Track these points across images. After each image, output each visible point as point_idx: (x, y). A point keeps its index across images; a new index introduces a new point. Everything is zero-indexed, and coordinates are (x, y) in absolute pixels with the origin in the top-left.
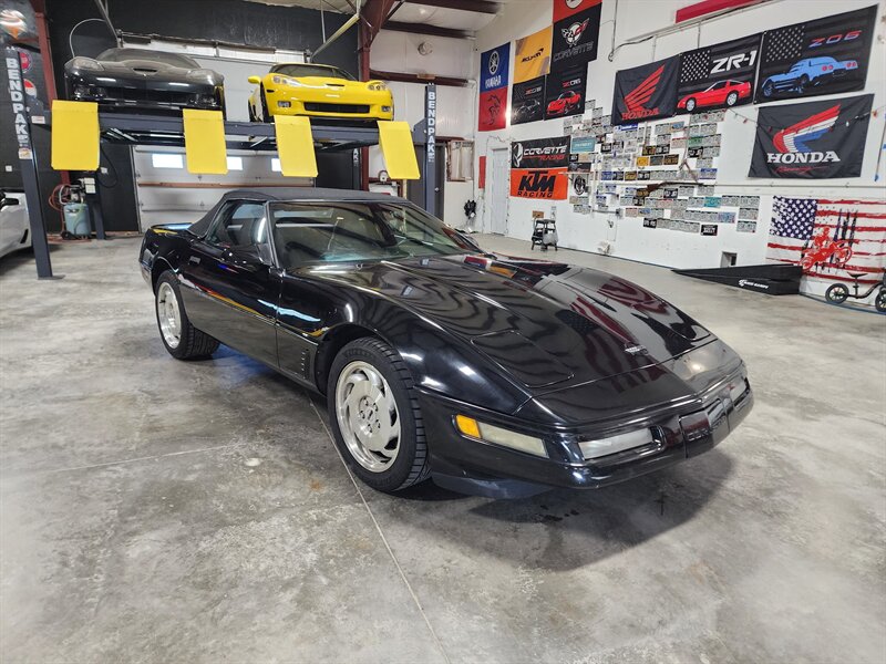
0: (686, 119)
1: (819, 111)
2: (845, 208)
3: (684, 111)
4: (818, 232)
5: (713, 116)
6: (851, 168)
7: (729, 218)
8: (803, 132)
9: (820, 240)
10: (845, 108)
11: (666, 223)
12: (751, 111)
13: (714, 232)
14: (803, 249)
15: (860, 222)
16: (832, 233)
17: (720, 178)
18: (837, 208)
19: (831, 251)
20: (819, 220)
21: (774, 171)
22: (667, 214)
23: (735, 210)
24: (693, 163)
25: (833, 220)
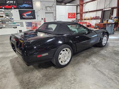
0: (3, 10)
1: (29, 11)
2: (35, 23)
3: (2, 9)
4: (33, 26)
5: (9, 10)
6: (34, 18)
7: (19, 25)
8: (27, 14)
9: (33, 27)
10: (32, 11)
11: (5, 27)
12: (17, 10)
13: (16, 28)
14: (32, 28)
15: (37, 24)
16: (35, 26)
17: (14, 20)
18: (34, 23)
19: (35, 28)
20: (32, 24)
21: (24, 19)
22: (4, 26)
23: (19, 24)
24: (7, 17)
25: (34, 24)
